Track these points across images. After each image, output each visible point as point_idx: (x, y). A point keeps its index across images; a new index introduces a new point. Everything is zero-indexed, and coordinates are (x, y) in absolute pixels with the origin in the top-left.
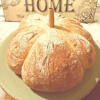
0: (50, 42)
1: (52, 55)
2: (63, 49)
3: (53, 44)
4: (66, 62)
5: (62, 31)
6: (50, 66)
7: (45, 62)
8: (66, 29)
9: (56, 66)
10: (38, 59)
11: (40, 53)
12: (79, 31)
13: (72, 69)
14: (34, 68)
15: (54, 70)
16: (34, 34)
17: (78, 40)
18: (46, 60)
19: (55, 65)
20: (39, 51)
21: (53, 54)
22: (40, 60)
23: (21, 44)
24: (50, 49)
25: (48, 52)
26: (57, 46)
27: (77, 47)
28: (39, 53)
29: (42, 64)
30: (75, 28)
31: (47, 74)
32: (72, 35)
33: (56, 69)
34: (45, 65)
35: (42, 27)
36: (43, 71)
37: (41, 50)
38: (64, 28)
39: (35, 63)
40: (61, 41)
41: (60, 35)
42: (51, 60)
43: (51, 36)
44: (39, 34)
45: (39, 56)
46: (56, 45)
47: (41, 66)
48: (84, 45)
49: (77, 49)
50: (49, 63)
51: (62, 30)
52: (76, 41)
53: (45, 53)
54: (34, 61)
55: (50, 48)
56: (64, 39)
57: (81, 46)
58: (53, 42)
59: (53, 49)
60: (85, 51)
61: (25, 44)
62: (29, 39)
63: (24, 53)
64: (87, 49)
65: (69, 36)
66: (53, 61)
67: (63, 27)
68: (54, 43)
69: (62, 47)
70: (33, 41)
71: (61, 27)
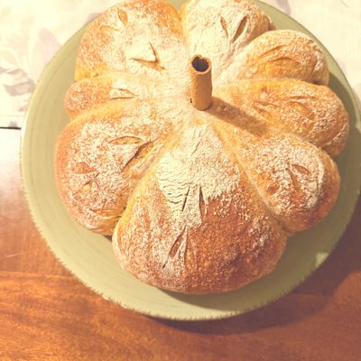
0: (191, 190)
1: (196, 233)
2: (229, 212)
3: (201, 194)
4: (233, 249)
5: (236, 130)
6: (189, 258)
7: (177, 249)
8: (252, 120)
9: (206, 258)
10: (155, 236)
11: (161, 222)
12: (298, 122)
13: (248, 261)
14: (148, 257)
15: (198, 267)
16: (141, 144)
17: (286, 172)
18: (178, 243)
19: (204, 255)
20: (160, 214)
21: (199, 229)
22: (163, 242)
23: (100, 176)
24: (191, 212)
25: (185, 221)
26: (213, 201)
27: (276, 195)
28: (159, 222)
29: (168, 253)
30: (287, 109)
31: (181, 273)
32: (269, 150)
33: (206, 264)
34: (177, 255)
35: (168, 111)
36: (170, 267)
37: (164, 211)
38: (244, 115)
39: (150, 248)
40: (226, 181)
41: (225, 156)
42: (194, 244)
43: (197, 161)
44: (157, 146)
45: (158, 231)
46: (209, 198)
47: (165, 257)
48: (303, 187)
49: (277, 200)
50: (186, 251)
51: (238, 125)
52: (277, 174)
53: (177, 224)
54: (145, 239)
55: (190, 209)
56: (237, 171)
57: (293, 190)
58: (202, 189)
59: (198, 212)
60: (301, 205)
61: (113, 179)
62: (125, 163)
63: (115, 203)
64: (311, 197)
65: (257, 157)
66: (198, 247)
67: (244, 107)
68: (204, 194)
69: (228, 205)
70: (140, 171)
71: (237, 107)
